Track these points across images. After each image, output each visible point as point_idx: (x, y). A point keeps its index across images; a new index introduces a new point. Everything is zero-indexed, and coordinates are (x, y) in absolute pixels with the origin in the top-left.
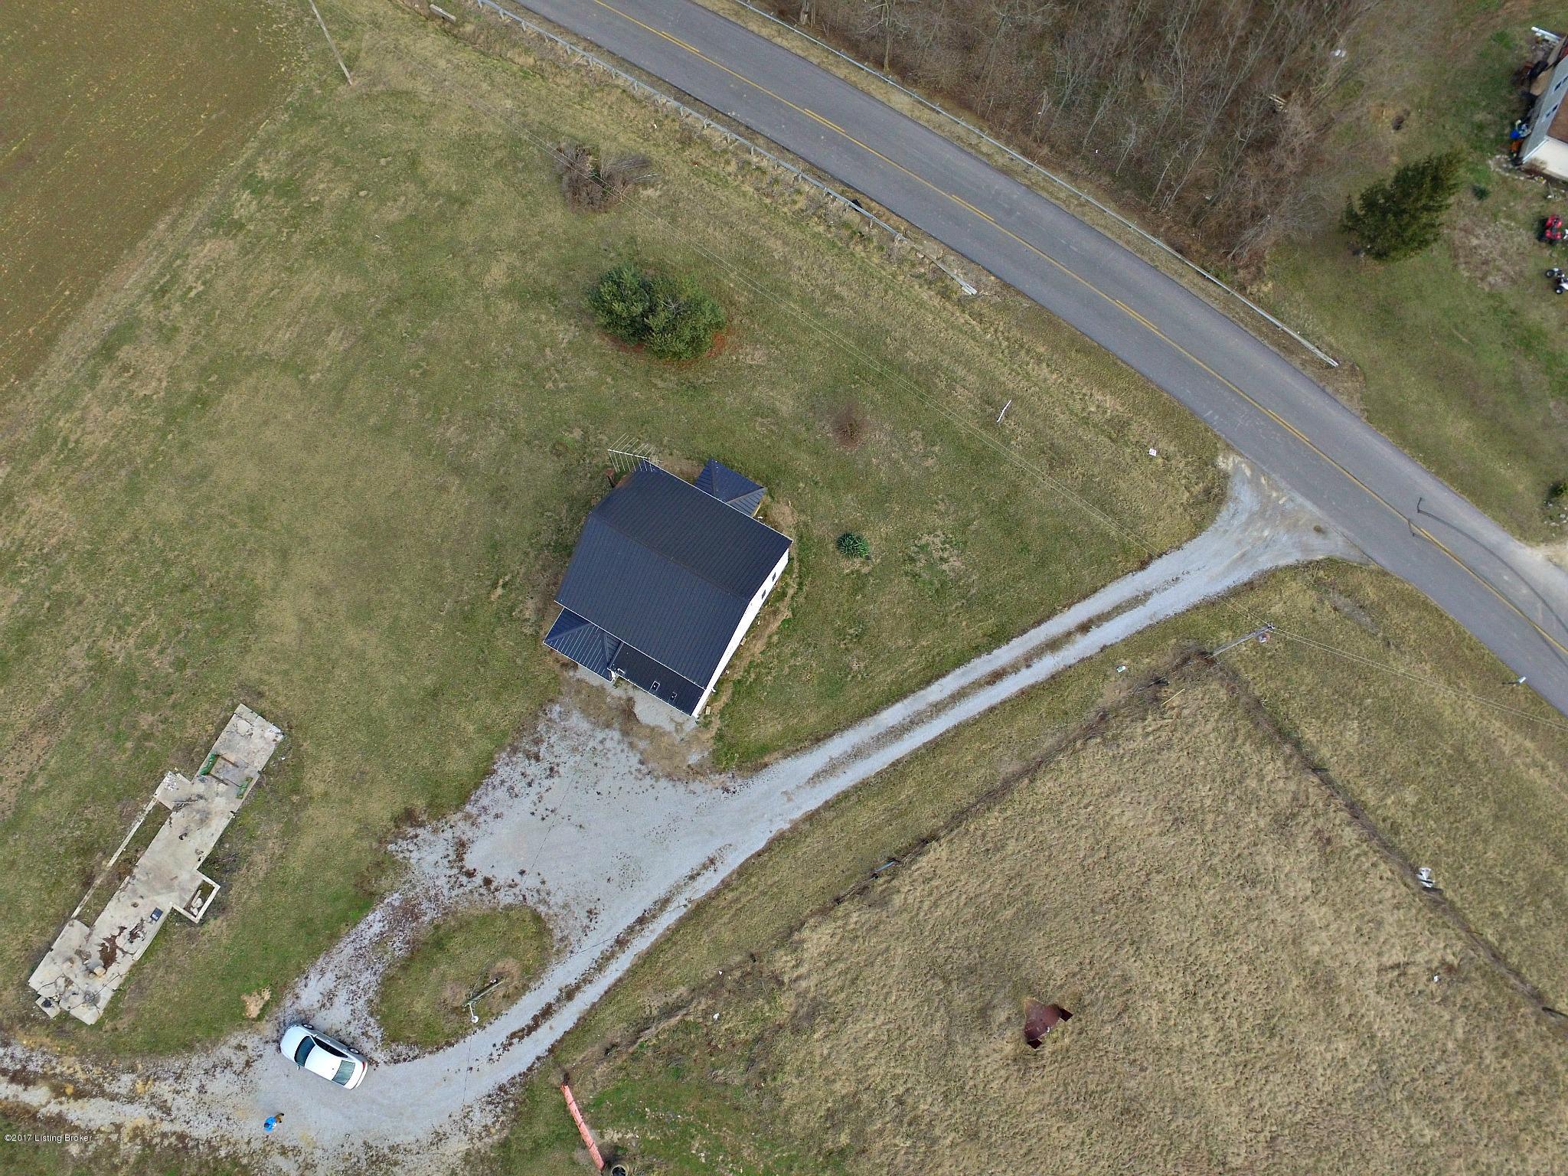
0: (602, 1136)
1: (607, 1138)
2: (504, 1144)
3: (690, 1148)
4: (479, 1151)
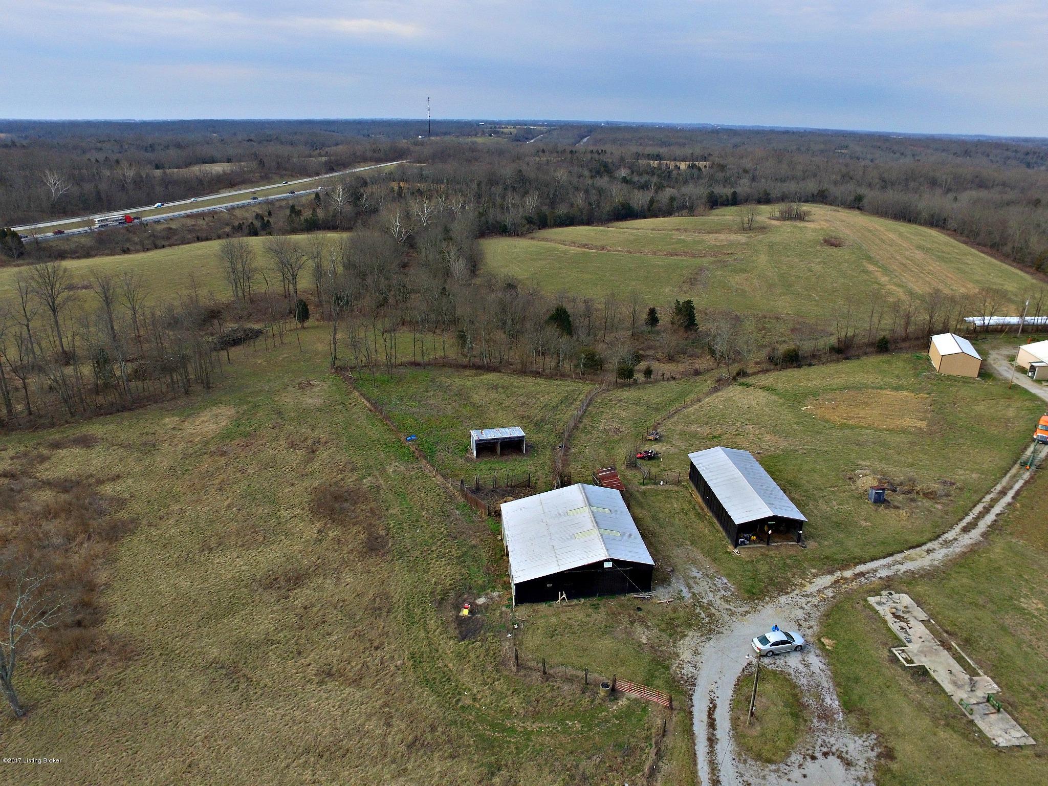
0: (628, 699)
1: (624, 700)
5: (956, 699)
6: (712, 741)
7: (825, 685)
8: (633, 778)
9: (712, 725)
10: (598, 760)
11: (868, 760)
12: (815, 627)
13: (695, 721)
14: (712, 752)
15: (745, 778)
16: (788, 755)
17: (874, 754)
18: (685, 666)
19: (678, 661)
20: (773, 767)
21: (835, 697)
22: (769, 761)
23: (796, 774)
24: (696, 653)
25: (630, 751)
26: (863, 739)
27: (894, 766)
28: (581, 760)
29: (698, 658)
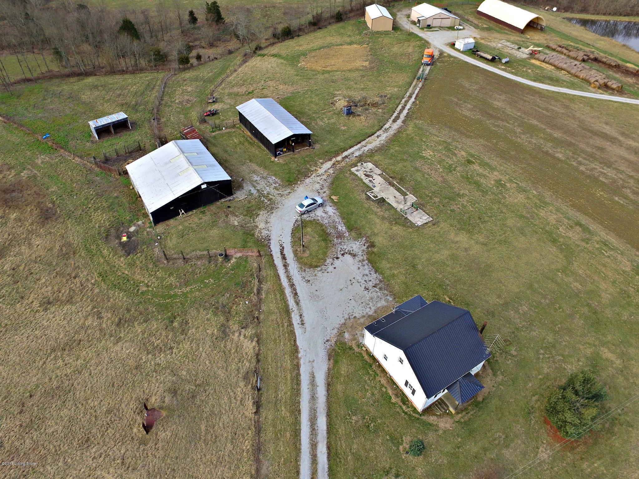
0: (235, 258)
1: (234, 259)
2: (253, 235)
3: (212, 279)
4: (256, 229)
5: (399, 210)
6: (286, 266)
7: (337, 220)
8: (249, 297)
9: (284, 258)
10: (228, 295)
11: (363, 251)
12: (327, 192)
13: (274, 258)
14: (287, 271)
15: (306, 279)
16: (325, 261)
17: (366, 247)
18: (262, 231)
19: (258, 230)
20: (319, 269)
21: (343, 225)
22: (317, 266)
23: (331, 268)
24: (267, 222)
25: (244, 285)
26: (359, 242)
27: (375, 250)
28: (219, 298)
29: (269, 225)
